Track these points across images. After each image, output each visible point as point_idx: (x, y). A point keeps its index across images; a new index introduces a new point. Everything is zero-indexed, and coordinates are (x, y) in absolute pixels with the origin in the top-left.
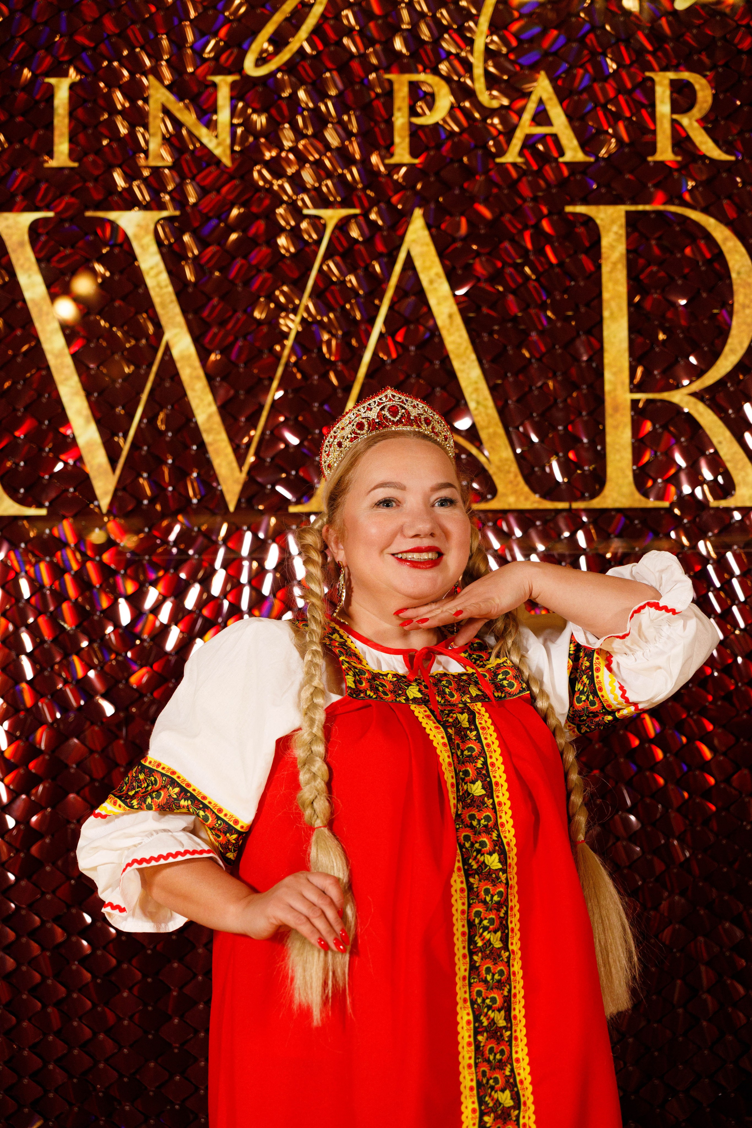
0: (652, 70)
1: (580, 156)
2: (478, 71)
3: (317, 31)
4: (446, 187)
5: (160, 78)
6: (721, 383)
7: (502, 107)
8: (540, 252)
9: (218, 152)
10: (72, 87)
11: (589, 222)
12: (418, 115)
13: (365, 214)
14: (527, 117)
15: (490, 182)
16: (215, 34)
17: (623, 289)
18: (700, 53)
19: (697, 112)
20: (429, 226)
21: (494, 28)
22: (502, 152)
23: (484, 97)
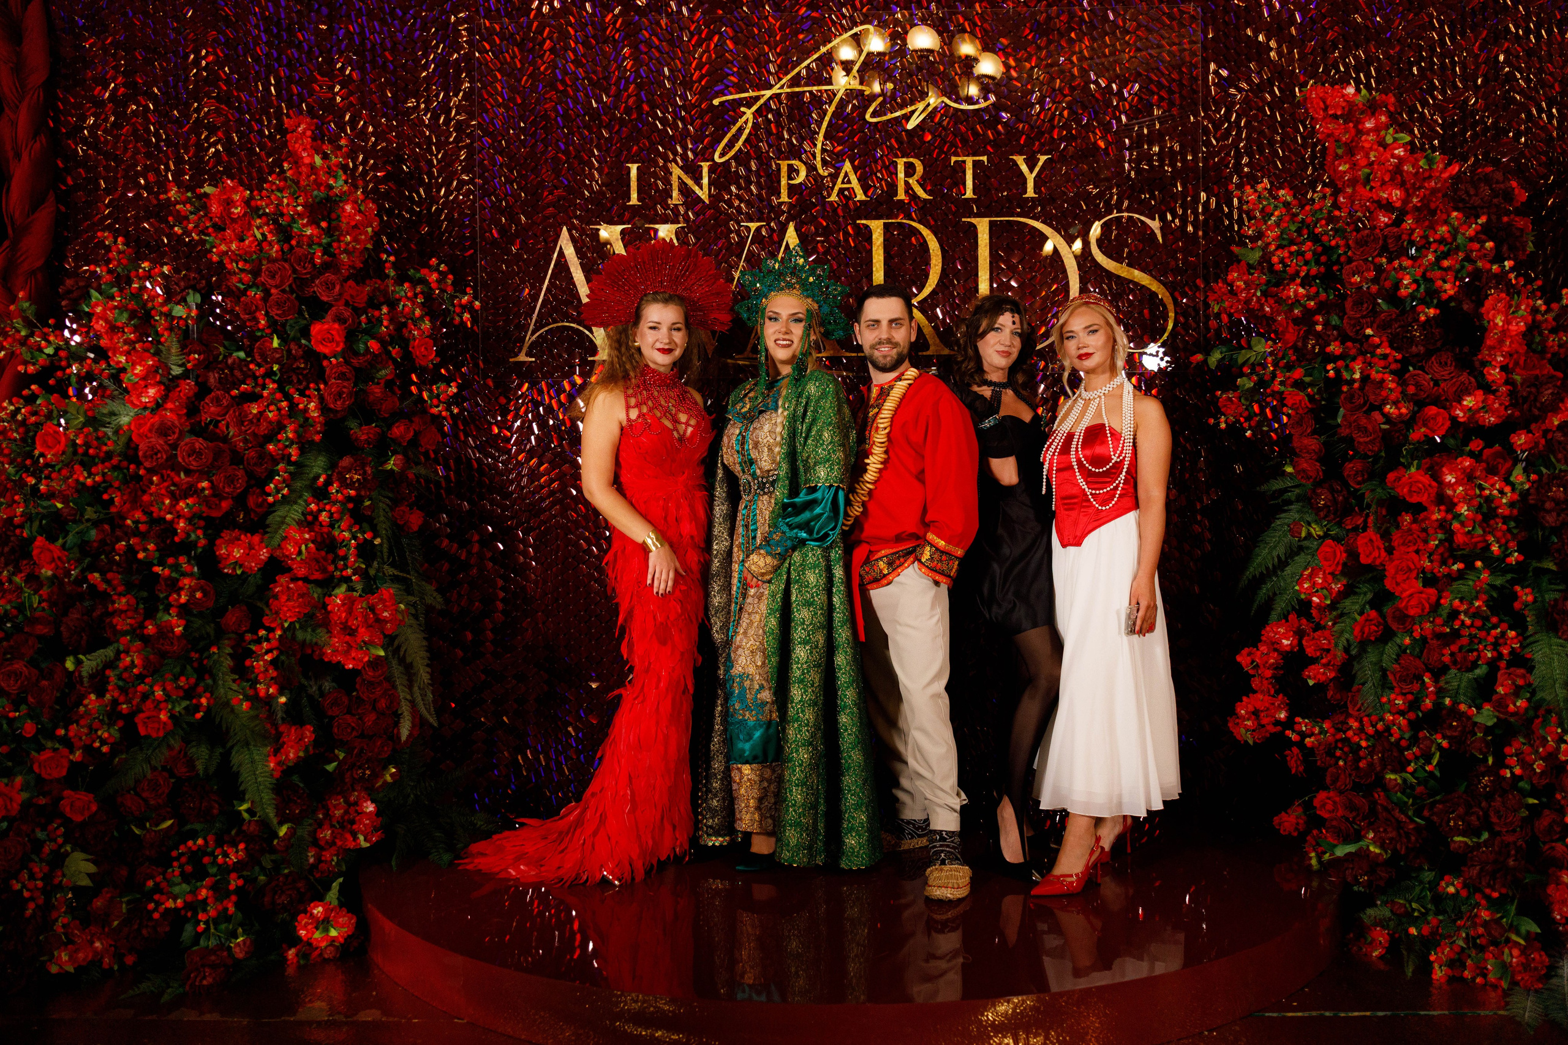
0: (897, 157)
1: (864, 198)
2: (818, 159)
3: (746, 140)
4: (803, 211)
5: (677, 163)
6: (925, 299)
7: (830, 175)
8: (846, 240)
9: (703, 197)
10: (638, 168)
11: (867, 227)
12: (792, 179)
13: (768, 224)
14: (840, 180)
15: (824, 209)
16: (702, 143)
17: (882, 258)
18: (919, 148)
19: (916, 177)
20: (797, 229)
21: (826, 137)
22: (829, 195)
23: (821, 171)
